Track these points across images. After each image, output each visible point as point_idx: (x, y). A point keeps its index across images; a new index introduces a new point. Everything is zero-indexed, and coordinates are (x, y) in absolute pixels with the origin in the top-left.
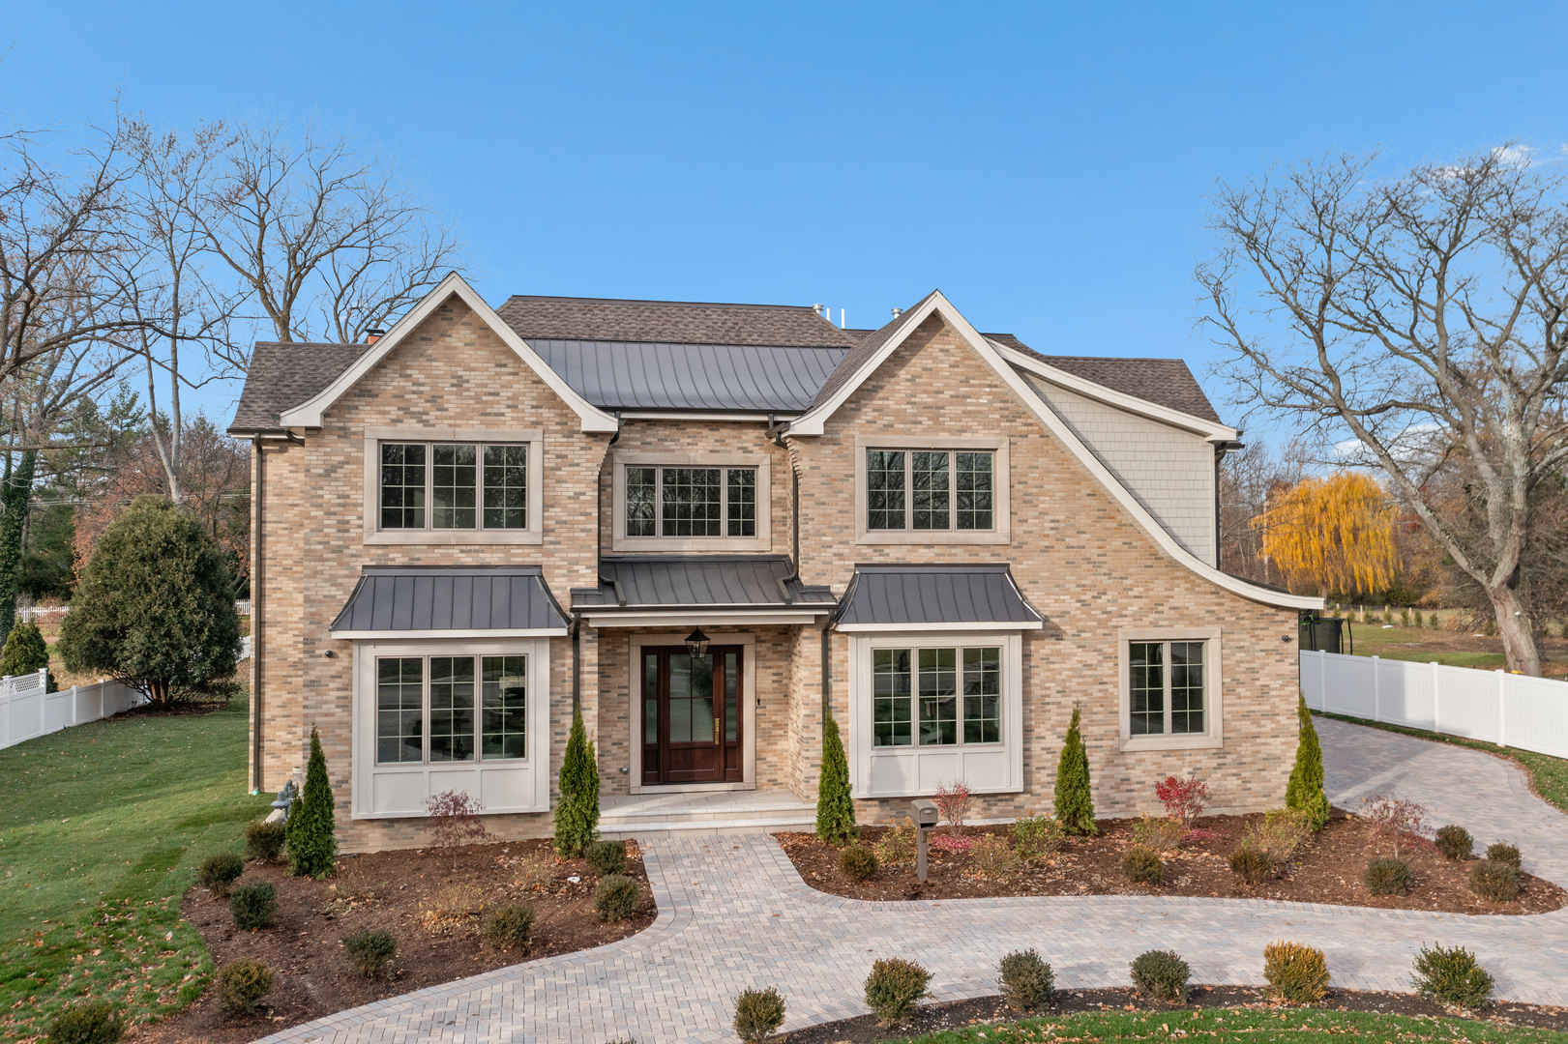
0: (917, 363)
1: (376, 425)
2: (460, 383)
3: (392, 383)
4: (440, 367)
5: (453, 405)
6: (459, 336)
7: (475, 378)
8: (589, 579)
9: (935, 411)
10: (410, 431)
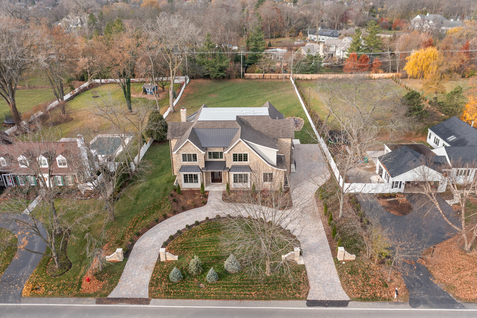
0: (238, 145)
1: (182, 153)
2: (189, 148)
3: (183, 149)
4: (187, 147)
5: (189, 150)
6: (189, 144)
7: (191, 148)
8: (204, 167)
9: (240, 150)
10: (184, 153)
